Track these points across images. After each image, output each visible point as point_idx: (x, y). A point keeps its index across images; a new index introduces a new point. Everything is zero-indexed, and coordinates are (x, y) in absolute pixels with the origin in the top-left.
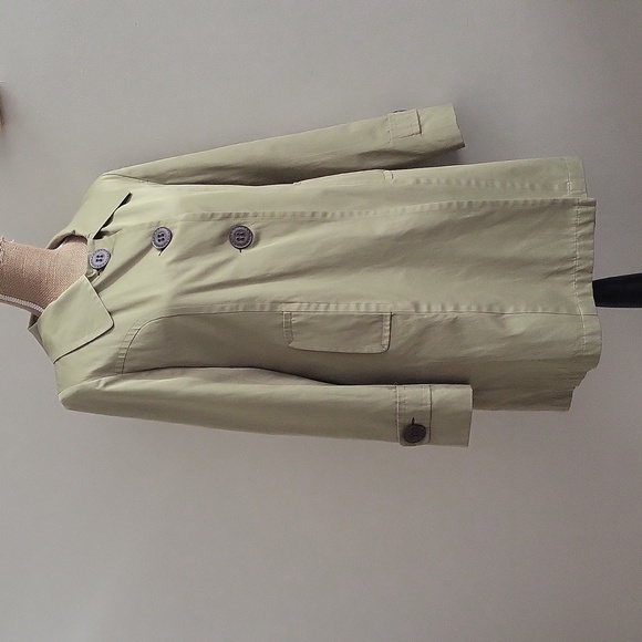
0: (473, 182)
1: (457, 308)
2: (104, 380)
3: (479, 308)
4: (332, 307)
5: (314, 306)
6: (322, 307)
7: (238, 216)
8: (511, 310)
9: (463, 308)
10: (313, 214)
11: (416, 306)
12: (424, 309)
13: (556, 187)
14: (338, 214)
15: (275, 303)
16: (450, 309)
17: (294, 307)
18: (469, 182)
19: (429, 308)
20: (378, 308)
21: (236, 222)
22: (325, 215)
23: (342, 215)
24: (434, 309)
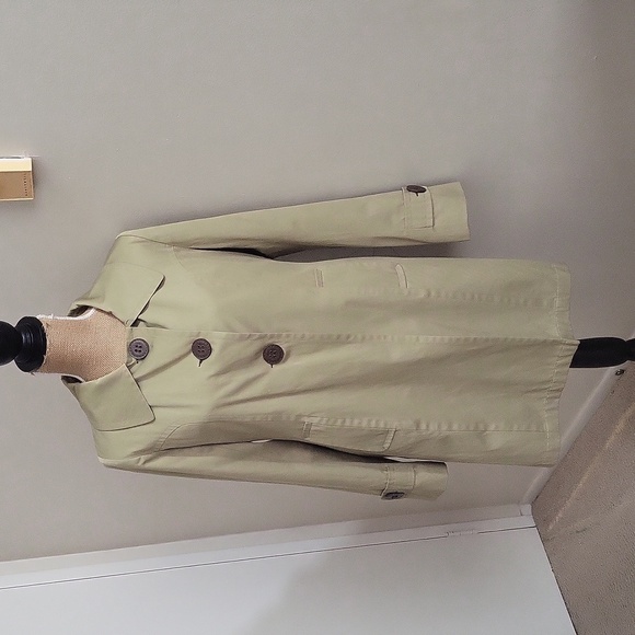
0: (476, 296)
1: (450, 426)
2: (143, 458)
3: (468, 427)
4: (348, 423)
5: (332, 420)
6: (339, 422)
7: (272, 337)
8: (492, 427)
9: (455, 427)
10: (339, 337)
11: (418, 424)
12: (423, 426)
13: (545, 303)
14: (359, 336)
15: (300, 416)
16: (444, 428)
17: (315, 420)
18: (473, 297)
19: (428, 426)
20: (386, 425)
21: (270, 341)
22: (348, 337)
23: (364, 338)
24: (431, 428)
